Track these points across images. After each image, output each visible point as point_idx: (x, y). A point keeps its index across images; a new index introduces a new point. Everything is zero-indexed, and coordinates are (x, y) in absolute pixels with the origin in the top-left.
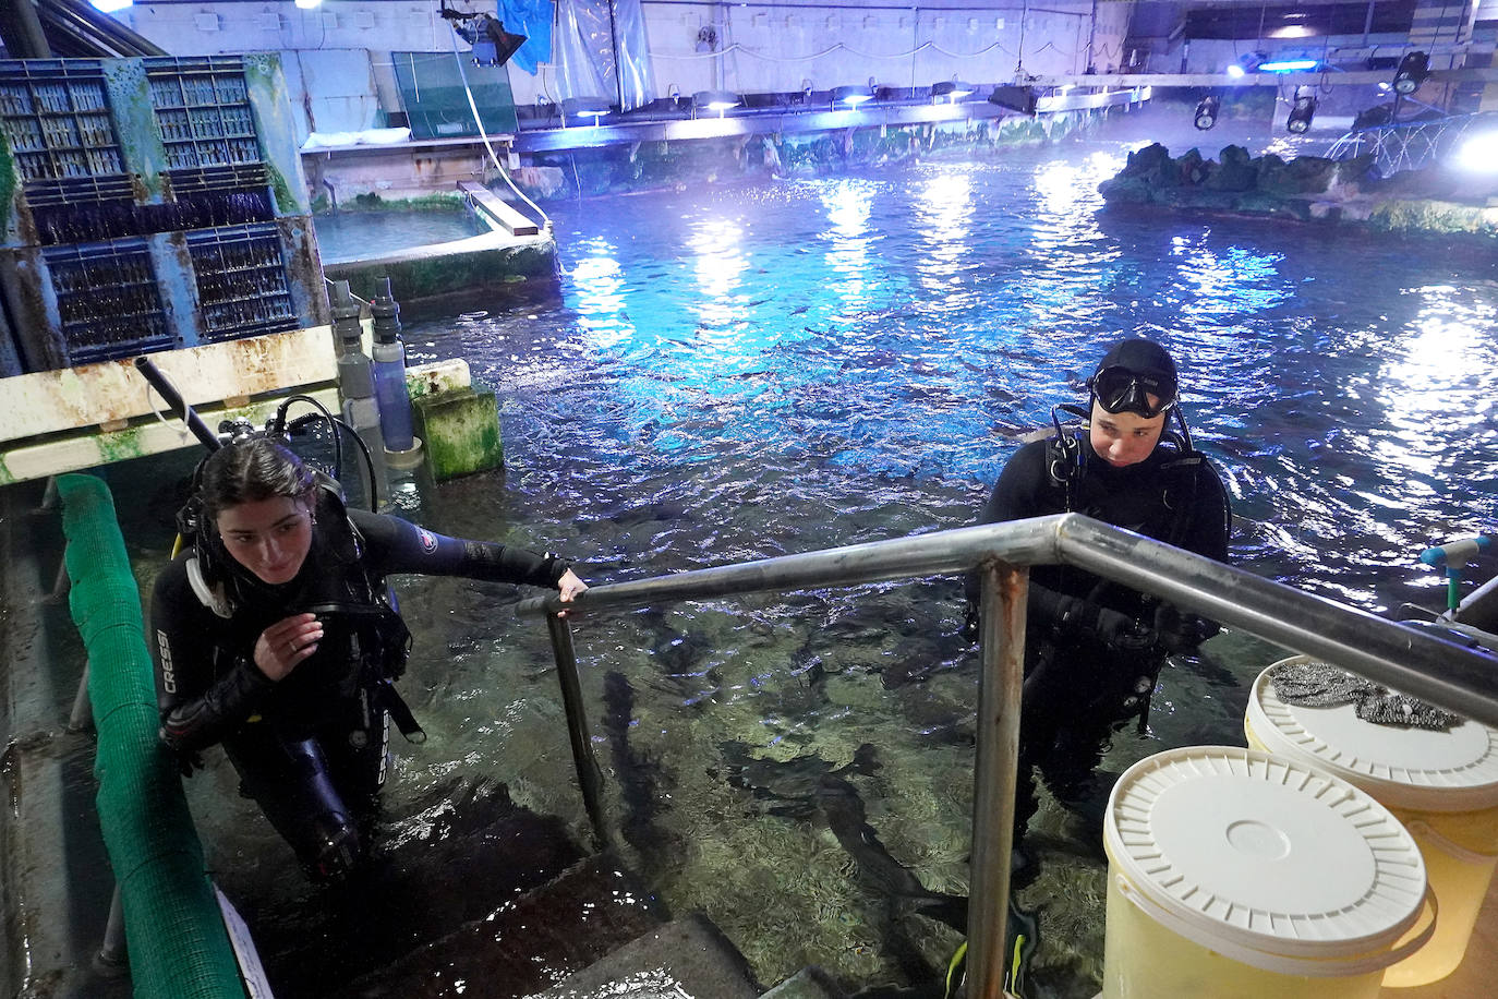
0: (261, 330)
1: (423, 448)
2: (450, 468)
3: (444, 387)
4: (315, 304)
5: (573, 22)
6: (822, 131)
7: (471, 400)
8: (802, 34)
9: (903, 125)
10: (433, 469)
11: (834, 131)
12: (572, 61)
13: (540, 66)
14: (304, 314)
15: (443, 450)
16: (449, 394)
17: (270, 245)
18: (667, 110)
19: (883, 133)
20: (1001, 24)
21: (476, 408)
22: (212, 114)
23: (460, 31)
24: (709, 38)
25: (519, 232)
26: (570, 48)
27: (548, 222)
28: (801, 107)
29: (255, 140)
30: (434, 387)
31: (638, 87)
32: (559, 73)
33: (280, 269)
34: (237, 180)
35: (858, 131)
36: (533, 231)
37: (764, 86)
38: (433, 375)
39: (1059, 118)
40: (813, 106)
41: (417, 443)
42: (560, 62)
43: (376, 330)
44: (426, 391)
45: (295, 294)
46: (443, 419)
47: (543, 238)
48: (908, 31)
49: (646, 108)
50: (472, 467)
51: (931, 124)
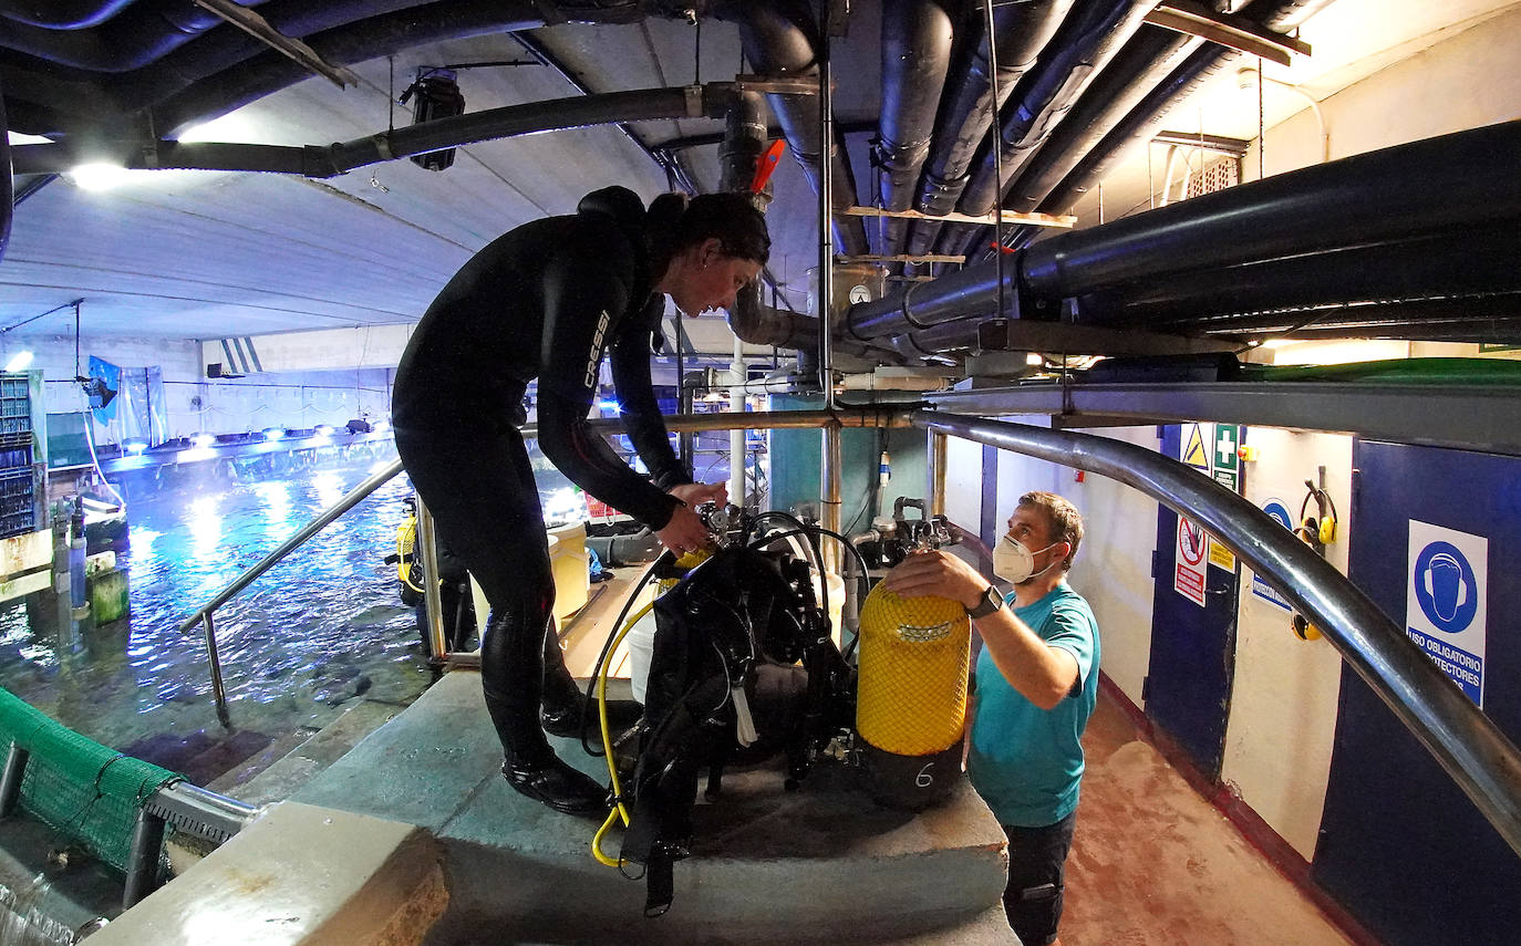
0: (17, 533)
1: (90, 607)
2: (104, 617)
3: (102, 568)
4: (44, 518)
5: (128, 396)
6: (258, 456)
7: (117, 573)
8: (245, 400)
9: (300, 451)
10: (95, 619)
11: (264, 455)
12: (127, 419)
13: (110, 421)
14: (38, 524)
15: (102, 606)
16: (104, 571)
17: (28, 479)
18: (175, 446)
19: (291, 454)
20: (344, 396)
21: (119, 578)
22: (12, 403)
23: (85, 388)
24: (198, 402)
25: (108, 511)
26: (126, 409)
27: (124, 505)
28: (247, 442)
29: (28, 418)
30: (97, 567)
31: (161, 433)
32: (120, 425)
33: (30, 495)
34: (19, 440)
35: (277, 454)
36: (117, 510)
37: (227, 431)
38: (97, 559)
39: (378, 445)
40: (253, 441)
41: (88, 604)
42: (120, 419)
43: (73, 529)
44: (93, 571)
45: (36, 512)
46: (102, 585)
47: (121, 516)
48: (299, 399)
49: (165, 445)
50: (115, 617)
51: (314, 449)
